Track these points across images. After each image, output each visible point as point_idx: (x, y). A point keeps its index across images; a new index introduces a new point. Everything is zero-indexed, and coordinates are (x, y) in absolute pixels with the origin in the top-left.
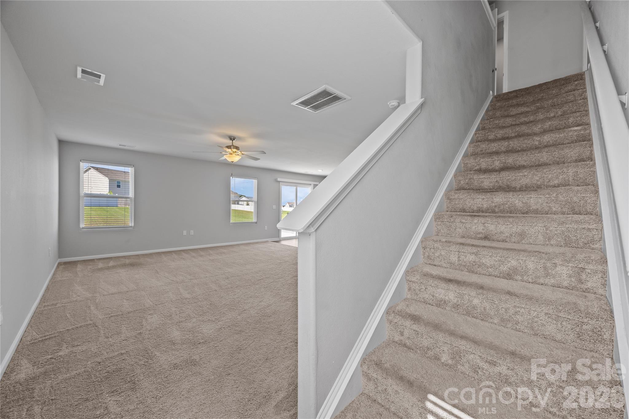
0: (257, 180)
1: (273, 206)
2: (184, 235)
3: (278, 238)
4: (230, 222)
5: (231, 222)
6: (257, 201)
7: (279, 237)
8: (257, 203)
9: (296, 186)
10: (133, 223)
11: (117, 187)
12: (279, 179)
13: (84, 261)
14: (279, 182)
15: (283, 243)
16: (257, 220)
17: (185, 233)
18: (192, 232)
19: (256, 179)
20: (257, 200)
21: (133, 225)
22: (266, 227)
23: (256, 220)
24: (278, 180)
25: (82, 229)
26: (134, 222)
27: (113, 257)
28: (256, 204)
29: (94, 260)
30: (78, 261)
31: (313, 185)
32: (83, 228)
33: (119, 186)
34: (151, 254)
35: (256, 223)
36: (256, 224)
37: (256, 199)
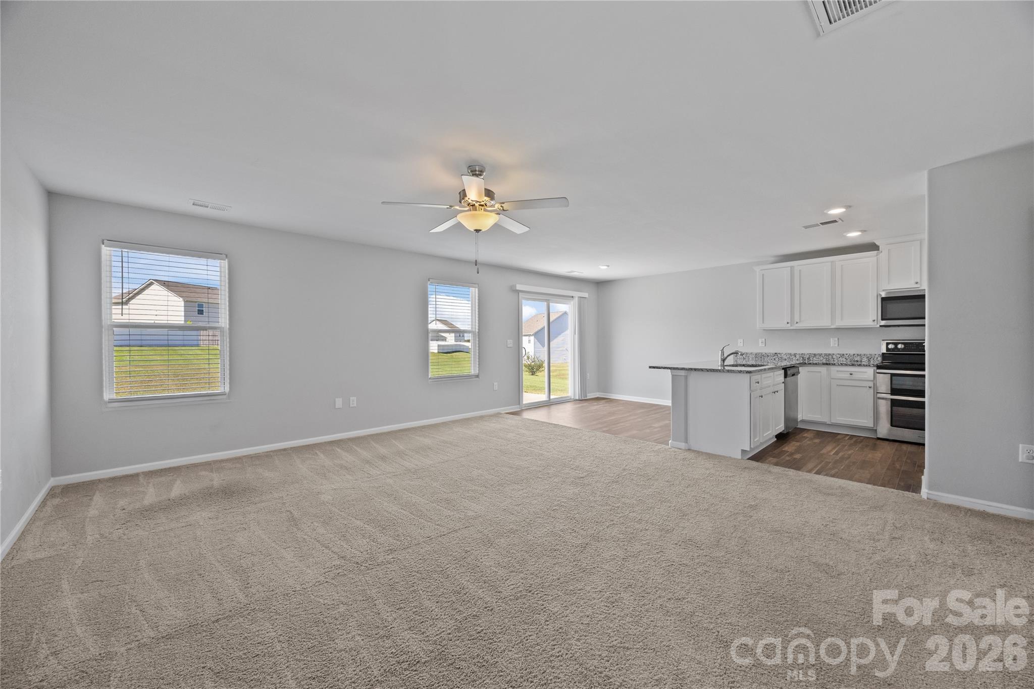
0: (477, 289)
1: (508, 341)
2: (337, 407)
3: (518, 406)
4: (428, 375)
5: (429, 377)
6: (478, 332)
7: (519, 404)
8: (479, 335)
9: (548, 301)
10: (228, 386)
11: (198, 314)
12: (519, 287)
13: (114, 480)
14: (518, 292)
15: (528, 415)
16: (479, 370)
17: (339, 403)
18: (353, 401)
19: (477, 285)
20: (479, 329)
21: (227, 389)
22: (495, 384)
23: (477, 372)
24: (517, 289)
25: (109, 402)
26: (230, 383)
27: (182, 466)
28: (477, 337)
29: (137, 475)
30: (99, 480)
31: (577, 298)
32: (112, 401)
33: (201, 312)
34: (269, 455)
35: (477, 376)
36: (477, 379)
37: (477, 327)
